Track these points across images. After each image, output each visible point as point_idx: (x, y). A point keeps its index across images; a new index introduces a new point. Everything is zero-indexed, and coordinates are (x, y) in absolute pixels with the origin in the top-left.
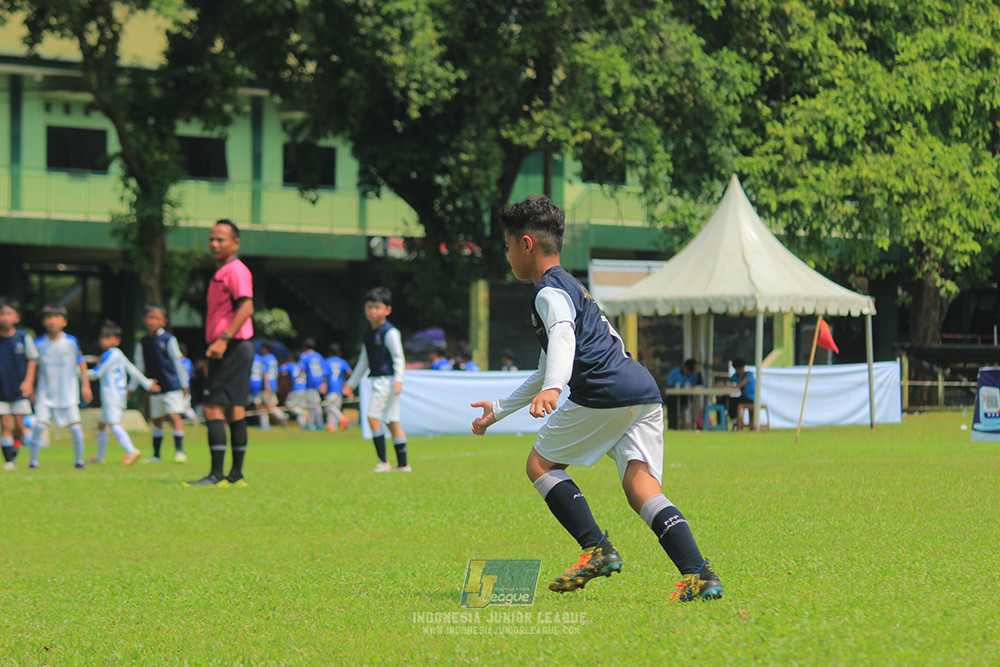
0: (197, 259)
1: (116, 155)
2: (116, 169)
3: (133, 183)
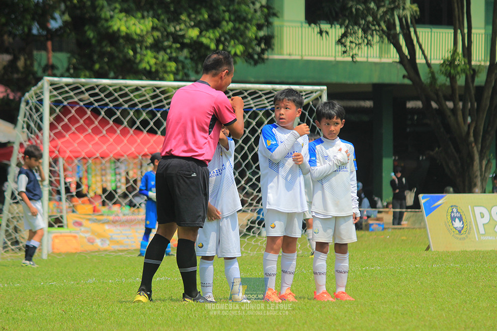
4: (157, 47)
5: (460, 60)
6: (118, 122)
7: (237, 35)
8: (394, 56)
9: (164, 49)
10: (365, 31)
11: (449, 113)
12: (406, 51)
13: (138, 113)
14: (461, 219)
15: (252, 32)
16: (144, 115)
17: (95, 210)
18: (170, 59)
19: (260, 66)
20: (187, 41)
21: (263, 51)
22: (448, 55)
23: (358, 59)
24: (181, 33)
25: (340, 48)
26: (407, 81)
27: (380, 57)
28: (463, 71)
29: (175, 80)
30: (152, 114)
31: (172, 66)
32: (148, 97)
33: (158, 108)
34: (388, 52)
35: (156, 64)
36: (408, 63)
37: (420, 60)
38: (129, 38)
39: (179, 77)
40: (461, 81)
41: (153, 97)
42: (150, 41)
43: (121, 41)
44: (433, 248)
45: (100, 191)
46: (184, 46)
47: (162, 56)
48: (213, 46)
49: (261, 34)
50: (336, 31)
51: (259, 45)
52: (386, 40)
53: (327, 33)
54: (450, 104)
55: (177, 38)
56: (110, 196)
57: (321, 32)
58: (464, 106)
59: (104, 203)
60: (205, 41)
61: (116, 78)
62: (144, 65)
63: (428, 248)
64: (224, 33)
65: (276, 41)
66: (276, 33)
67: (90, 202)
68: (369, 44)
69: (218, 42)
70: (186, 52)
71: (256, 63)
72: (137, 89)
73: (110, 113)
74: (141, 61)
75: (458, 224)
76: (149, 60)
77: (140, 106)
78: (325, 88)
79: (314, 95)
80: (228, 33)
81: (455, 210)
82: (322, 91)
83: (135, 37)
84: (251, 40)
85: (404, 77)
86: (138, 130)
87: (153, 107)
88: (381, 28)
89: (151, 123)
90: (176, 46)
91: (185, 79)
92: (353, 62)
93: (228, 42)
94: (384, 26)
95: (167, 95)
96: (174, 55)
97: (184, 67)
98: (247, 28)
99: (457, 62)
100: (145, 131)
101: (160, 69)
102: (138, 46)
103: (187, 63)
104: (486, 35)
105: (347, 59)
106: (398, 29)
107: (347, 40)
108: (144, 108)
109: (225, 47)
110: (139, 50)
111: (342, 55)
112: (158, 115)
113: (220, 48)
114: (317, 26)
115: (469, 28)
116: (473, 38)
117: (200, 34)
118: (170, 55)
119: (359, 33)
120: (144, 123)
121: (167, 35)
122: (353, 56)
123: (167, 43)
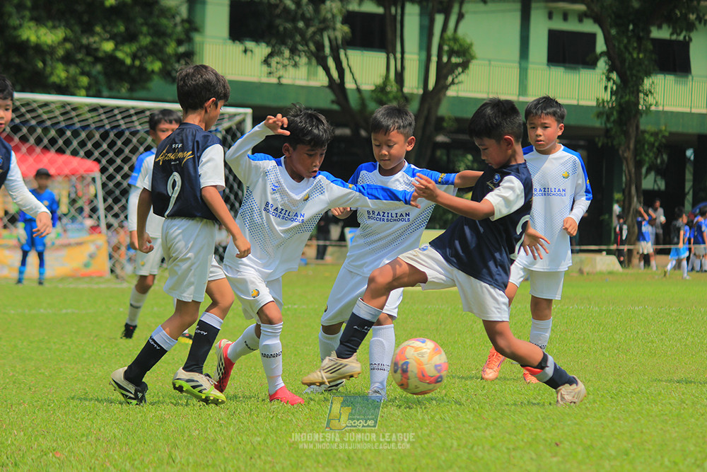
0: (664, 136)
1: (602, 54)
2: (602, 64)
3: (614, 76)
4: (68, 60)
5: (392, 87)
6: (23, 139)
7: (155, 51)
8: (321, 79)
9: (76, 62)
10: (294, 51)
12: (335, 74)
13: (46, 130)
15: (171, 48)
16: (53, 133)
18: (83, 73)
20: (100, 54)
22: (379, 81)
23: (284, 81)
24: (95, 46)
25: (265, 69)
26: (335, 107)
27: (308, 79)
28: (395, 98)
29: (88, 96)
30: (61, 132)
31: (84, 80)
32: (57, 113)
33: (68, 127)
34: (315, 74)
35: (67, 79)
36: (337, 87)
37: (349, 85)
38: (38, 49)
39: (91, 93)
41: (62, 114)
42: (61, 52)
43: (31, 53)
45: (1, 213)
46: (97, 60)
47: (73, 70)
48: (128, 61)
49: (182, 49)
50: (262, 50)
51: (178, 61)
52: (314, 61)
53: (252, 51)
55: (91, 51)
57: (245, 51)
59: (5, 227)
60: (120, 55)
62: (54, 79)
64: (140, 49)
65: (196, 59)
66: (197, 49)
68: (296, 65)
69: (134, 57)
70: (99, 67)
72: (46, 104)
73: (16, 129)
74: (52, 74)
76: (60, 73)
77: (48, 123)
78: (249, 111)
79: (238, 119)
80: (146, 48)
82: (245, 114)
83: (46, 48)
84: (170, 56)
85: (333, 102)
86: (46, 149)
87: (63, 125)
88: (309, 49)
89: (60, 142)
90: (89, 59)
91: (98, 95)
92: (280, 84)
93: (146, 57)
94: (313, 47)
95: (79, 112)
96: (87, 69)
97: (97, 82)
98: (166, 44)
99: (388, 89)
100: (53, 151)
101: (71, 83)
102: (48, 58)
103: (101, 78)
104: (420, 61)
105: (274, 80)
106: (327, 50)
107: (274, 61)
108: (53, 125)
109: (141, 63)
110: (50, 62)
111: (268, 77)
112: (68, 133)
113: (137, 63)
114: (242, 43)
115: (403, 53)
116: (407, 64)
117: (116, 48)
118: (82, 69)
119: (287, 53)
120: (53, 142)
121: (80, 47)
122: (279, 78)
123: (79, 56)
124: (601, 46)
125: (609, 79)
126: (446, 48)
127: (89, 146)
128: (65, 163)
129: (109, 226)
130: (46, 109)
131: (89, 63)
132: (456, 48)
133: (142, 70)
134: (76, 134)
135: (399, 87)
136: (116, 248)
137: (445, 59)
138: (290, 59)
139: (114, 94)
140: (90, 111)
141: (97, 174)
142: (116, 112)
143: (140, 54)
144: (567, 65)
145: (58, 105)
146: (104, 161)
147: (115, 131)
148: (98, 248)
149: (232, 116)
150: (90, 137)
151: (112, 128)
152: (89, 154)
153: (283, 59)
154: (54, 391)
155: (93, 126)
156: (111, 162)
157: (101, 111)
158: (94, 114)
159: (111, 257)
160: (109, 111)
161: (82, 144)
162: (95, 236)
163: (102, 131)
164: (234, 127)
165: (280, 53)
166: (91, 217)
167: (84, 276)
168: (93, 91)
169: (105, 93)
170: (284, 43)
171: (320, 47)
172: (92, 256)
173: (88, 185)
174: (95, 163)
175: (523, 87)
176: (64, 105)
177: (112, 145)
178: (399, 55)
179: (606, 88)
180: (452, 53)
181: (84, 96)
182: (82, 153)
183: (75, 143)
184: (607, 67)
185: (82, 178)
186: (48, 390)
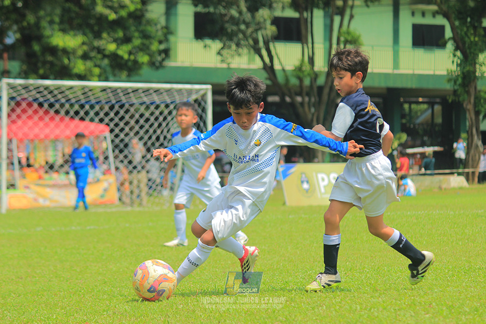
1: (449, 39)
2: (450, 46)
3: (458, 53)
4: (85, 57)
5: (307, 67)
6: (57, 112)
7: (144, 48)
8: (258, 64)
9: (90, 58)
10: (238, 45)
11: (298, 105)
12: (267, 60)
13: (72, 105)
14: (308, 182)
15: (155, 46)
16: (76, 107)
17: (40, 178)
18: (96, 66)
19: (161, 71)
20: (107, 53)
21: (163, 60)
22: (297, 63)
23: (233, 66)
24: (102, 48)
25: (219, 58)
26: (269, 82)
27: (249, 64)
28: (309, 75)
29: (100, 80)
30: (82, 106)
31: (97, 71)
32: (79, 93)
33: (87, 102)
34: (254, 60)
35: (85, 70)
36: (269, 69)
37: (277, 67)
38: (65, 51)
39: (102, 79)
40: (307, 82)
41: (83, 94)
42: (80, 52)
43: (60, 53)
44: (288, 203)
45: (43, 163)
46: (105, 56)
47: (89, 64)
48: (126, 56)
49: (162, 47)
50: (216, 45)
51: (160, 55)
52: (252, 51)
53: (209, 47)
54: (299, 99)
55: (100, 51)
56: (51, 167)
57: (205, 46)
58: (310, 100)
59: (46, 172)
60: (120, 52)
61: (55, 79)
62: (76, 70)
63: (284, 204)
64: (134, 48)
65: (172, 53)
66: (172, 46)
67: (36, 171)
68: (239, 55)
69: (130, 53)
70: (106, 61)
71: (157, 68)
72: (71, 88)
73: (51, 106)
74: (74, 67)
75: (306, 186)
76: (80, 66)
77: (73, 101)
78: (209, 87)
79: (202, 93)
80: (138, 47)
81: (304, 176)
82: (207, 89)
83: (70, 50)
84: (154, 52)
85: (267, 79)
86: (72, 118)
87: (83, 101)
88: (249, 43)
89: (82, 113)
90: (100, 56)
91: (107, 80)
92: (229, 68)
93: (138, 53)
94: (251, 42)
95: (94, 92)
96: (98, 62)
97: (105, 71)
98: (151, 43)
99: (304, 68)
100: (77, 119)
101: (88, 73)
102: (72, 57)
103: (108, 69)
104: (325, 48)
105: (224, 66)
106: (261, 44)
107: (225, 52)
108: (76, 102)
109: (135, 57)
110: (74, 59)
111: (221, 63)
112: (87, 107)
113: (132, 57)
114: (203, 41)
115: (313, 43)
116: (316, 51)
117: (118, 48)
118: (95, 63)
119: (234, 47)
120: (77, 113)
121: (94, 48)
122: (229, 64)
123: (93, 54)
124: (448, 33)
125: (455, 56)
126: (342, 39)
127: (102, 115)
128: (86, 127)
129: (117, 169)
130: (72, 91)
131: (100, 59)
132: (349, 38)
133: (136, 62)
134: (92, 107)
135: (311, 67)
136: (122, 184)
137: (342, 46)
138: (236, 51)
139: (117, 79)
140: (101, 91)
141: (107, 134)
142: (119, 91)
143: (134, 51)
144: (426, 47)
145: (80, 88)
146: (112, 125)
147: (119, 104)
148: (110, 184)
149: (198, 91)
150: (101, 109)
151: (117, 102)
152: (101, 120)
153: (231, 51)
154: (83, 282)
155: (104, 102)
156: (116, 125)
157: (109, 91)
158: (104, 93)
159: (119, 190)
160: (114, 91)
161: (97, 114)
162: (108, 177)
163: (110, 104)
164: (200, 99)
165: (230, 47)
166: (104, 163)
167: (101, 203)
168: (103, 77)
169: (111, 78)
170: (231, 39)
171: (256, 41)
172: (106, 190)
173: (102, 142)
174: (107, 126)
175: (396, 64)
176: (83, 88)
177: (117, 113)
178: (310, 45)
179: (453, 62)
180: (346, 42)
181: (97, 81)
182: (97, 119)
183: (92, 113)
184: (454, 48)
185: (97, 137)
186: (80, 281)
